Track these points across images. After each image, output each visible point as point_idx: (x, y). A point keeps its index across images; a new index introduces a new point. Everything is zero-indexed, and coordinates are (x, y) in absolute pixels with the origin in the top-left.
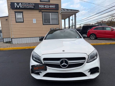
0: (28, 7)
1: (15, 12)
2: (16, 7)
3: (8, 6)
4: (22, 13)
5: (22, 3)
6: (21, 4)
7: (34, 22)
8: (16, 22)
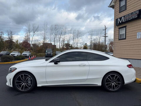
0: (130, 18)
1: (119, 28)
2: (118, 23)
3: (114, 24)
4: (125, 28)
5: (124, 16)
6: (124, 18)
7: (138, 38)
8: (119, 40)
